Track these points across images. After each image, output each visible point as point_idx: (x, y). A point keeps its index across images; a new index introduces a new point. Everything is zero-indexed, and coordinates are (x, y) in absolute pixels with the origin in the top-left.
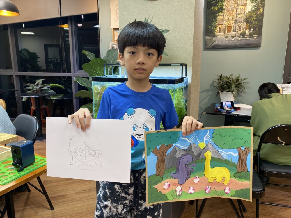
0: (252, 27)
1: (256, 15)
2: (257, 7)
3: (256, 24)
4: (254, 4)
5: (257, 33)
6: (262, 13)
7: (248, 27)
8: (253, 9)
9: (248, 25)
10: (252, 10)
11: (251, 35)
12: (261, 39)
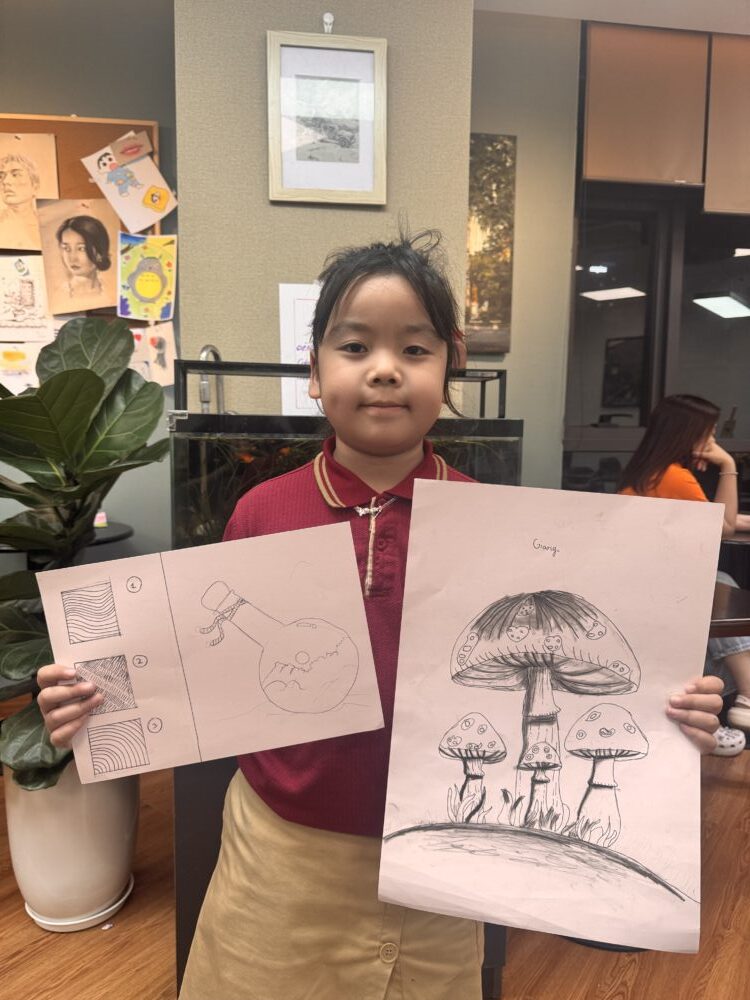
0: (488, 296)
1: (494, 266)
2: (495, 241)
3: (494, 289)
4: (488, 232)
5: (499, 315)
6: (508, 261)
7: (475, 296)
8: (487, 245)
9: (475, 289)
10: (484, 250)
11: (485, 319)
12: (509, 332)
